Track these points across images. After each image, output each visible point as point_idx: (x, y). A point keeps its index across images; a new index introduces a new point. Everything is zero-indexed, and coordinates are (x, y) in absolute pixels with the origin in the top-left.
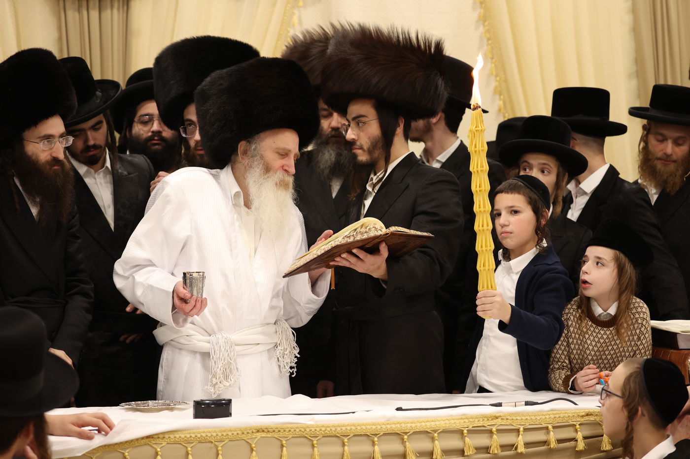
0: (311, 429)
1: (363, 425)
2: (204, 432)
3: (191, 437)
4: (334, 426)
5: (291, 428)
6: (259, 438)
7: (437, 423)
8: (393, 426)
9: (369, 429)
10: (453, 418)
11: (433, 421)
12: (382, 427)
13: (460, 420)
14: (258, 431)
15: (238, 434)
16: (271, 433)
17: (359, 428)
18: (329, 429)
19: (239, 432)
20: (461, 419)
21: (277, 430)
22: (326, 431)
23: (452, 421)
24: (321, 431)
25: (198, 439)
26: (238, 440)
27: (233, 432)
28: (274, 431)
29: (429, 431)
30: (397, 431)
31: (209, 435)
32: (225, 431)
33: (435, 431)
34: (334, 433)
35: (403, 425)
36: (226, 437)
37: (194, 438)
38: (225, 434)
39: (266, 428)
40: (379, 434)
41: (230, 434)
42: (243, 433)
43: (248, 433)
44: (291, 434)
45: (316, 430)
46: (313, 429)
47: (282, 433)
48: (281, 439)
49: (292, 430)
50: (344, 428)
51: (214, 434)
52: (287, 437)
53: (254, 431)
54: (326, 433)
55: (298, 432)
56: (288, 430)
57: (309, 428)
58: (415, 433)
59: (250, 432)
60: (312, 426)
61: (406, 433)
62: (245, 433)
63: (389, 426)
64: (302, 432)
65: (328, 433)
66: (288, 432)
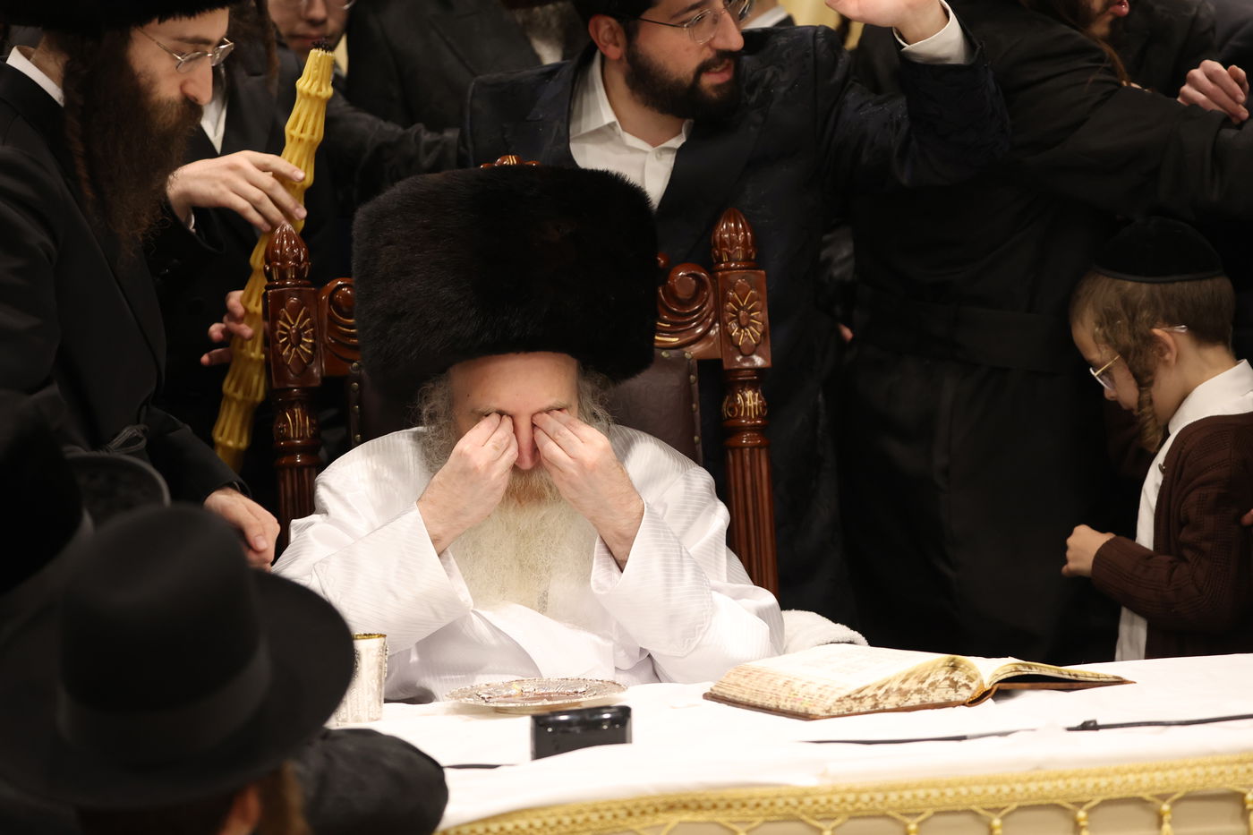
0: (816, 798)
1: (961, 784)
4: (878, 790)
5: (764, 798)
6: (673, 826)
7: (1171, 774)
8: (1047, 786)
9: (978, 796)
10: (1218, 759)
11: (1157, 769)
12: (1013, 790)
13: (1236, 767)
14: (671, 807)
15: (615, 816)
16: (708, 810)
17: (950, 792)
18: (865, 798)
19: (618, 811)
20: (1240, 762)
21: (722, 805)
22: (858, 804)
23: (1214, 770)
24: (843, 805)
29: (1147, 796)
30: (1055, 798)
32: (580, 812)
33: (1163, 797)
34: (879, 807)
35: (1074, 782)
36: (584, 828)
38: (580, 818)
39: (694, 799)
40: (1004, 808)
41: (594, 816)
42: (630, 814)
43: (643, 812)
44: (759, 815)
45: (829, 801)
46: (823, 800)
47: (738, 810)
48: (734, 827)
49: (766, 803)
50: (907, 795)
51: (552, 822)
52: (750, 822)
53: (661, 808)
54: (859, 810)
55: (781, 808)
56: (752, 802)
57: (810, 796)
58: (1107, 803)
59: (650, 808)
60: (820, 791)
61: (1080, 804)
62: (636, 810)
63: (1033, 787)
64: (792, 811)
65: (864, 807)
66: (752, 809)
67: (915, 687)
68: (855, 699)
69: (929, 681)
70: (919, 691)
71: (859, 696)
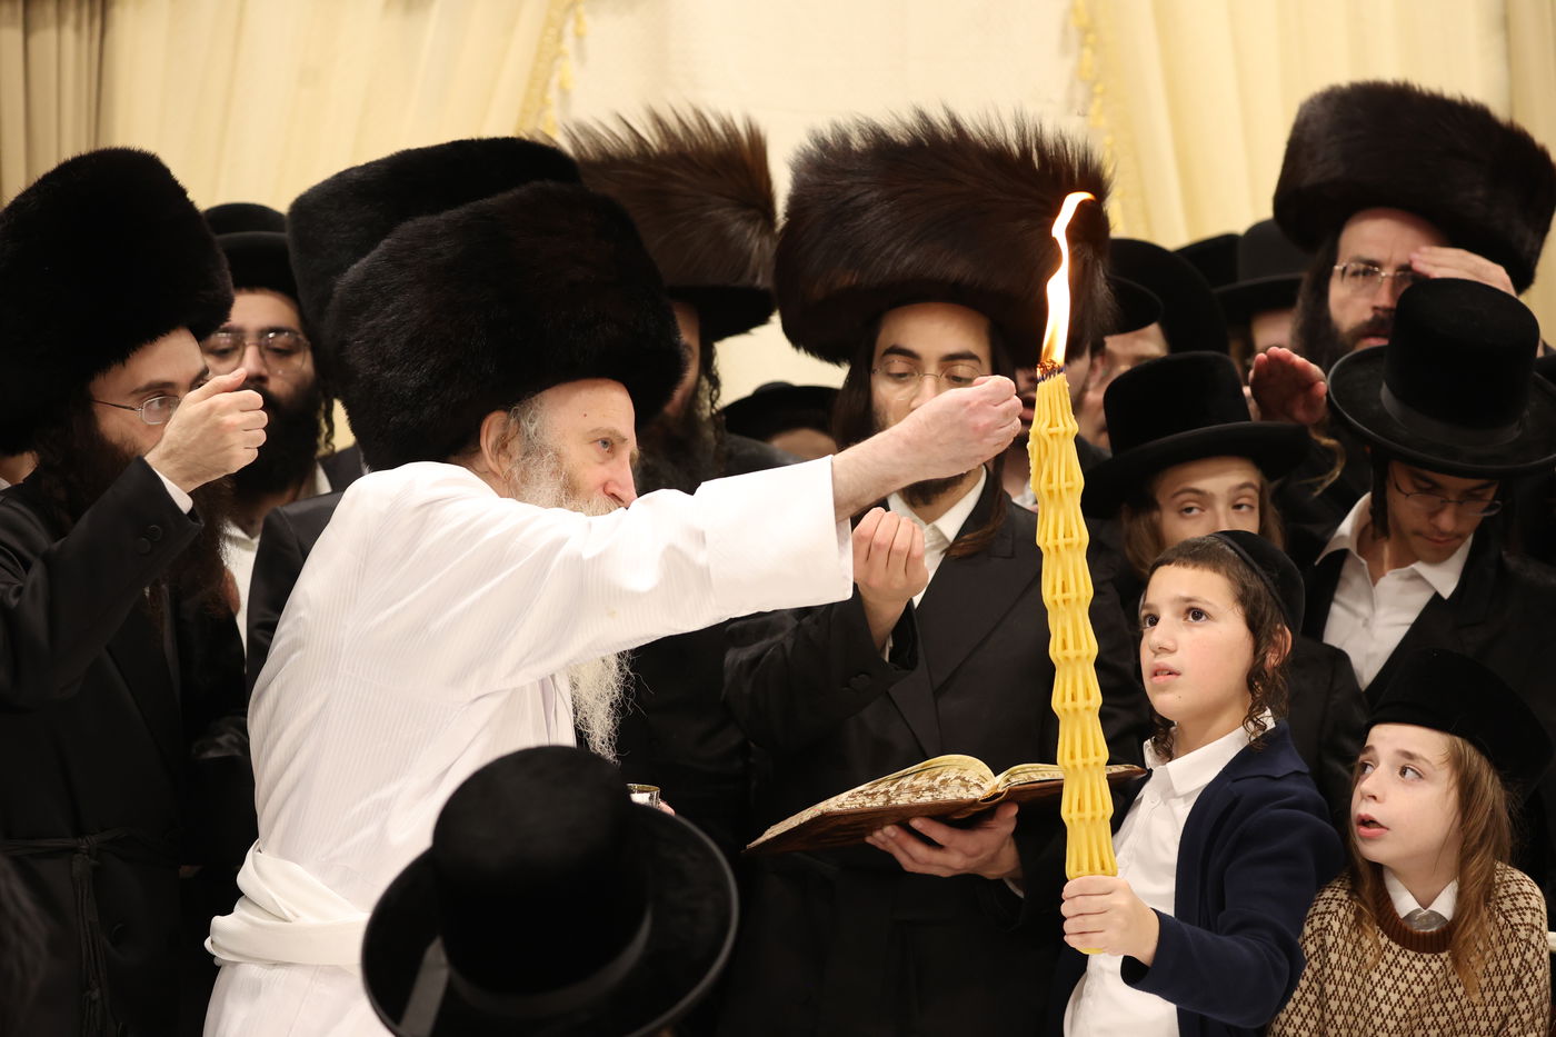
67: (927, 785)
68: (867, 795)
69: (940, 779)
70: (931, 789)
71: (871, 792)
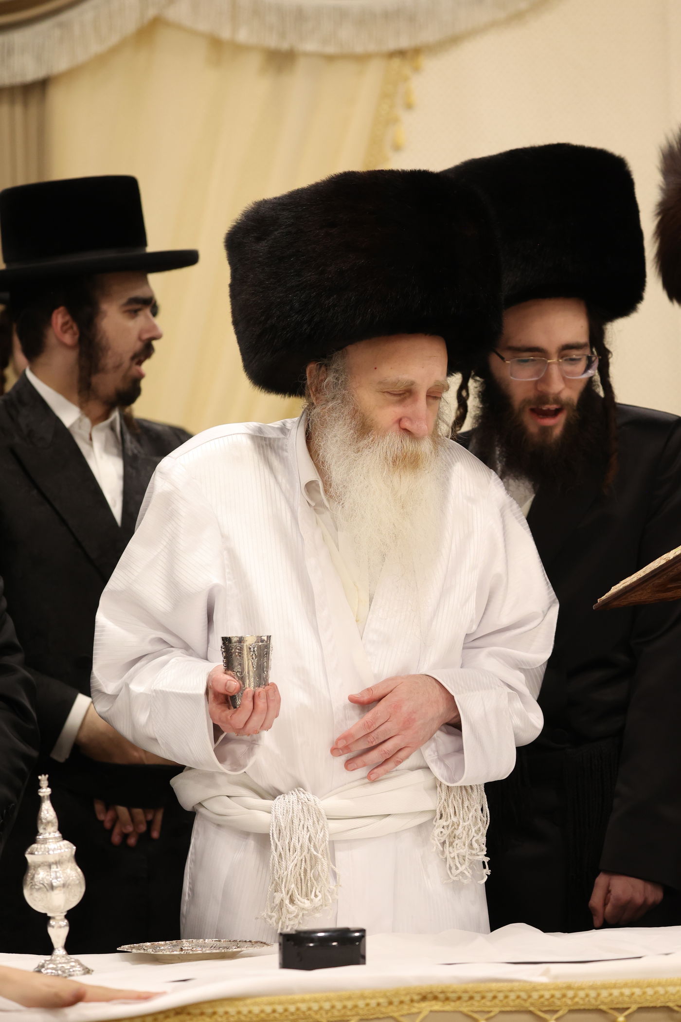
0: (542, 993)
1: (659, 984)
2: (303, 1001)
3: (274, 1011)
4: (593, 987)
5: (500, 992)
6: (425, 1013)
9: (674, 995)
14: (424, 998)
15: (379, 1004)
16: (454, 1001)
17: (650, 991)
18: (582, 994)
19: (381, 1000)
21: (465, 996)
22: (576, 1000)
24: (565, 1000)
25: (291, 1017)
26: (378, 1018)
27: (368, 1001)
28: (459, 998)
31: (315, 1007)
32: (349, 998)
34: (593, 1001)
36: (353, 1013)
37: (281, 1014)
38: (350, 1004)
39: (442, 992)
41: (361, 1004)
42: (391, 1003)
43: (402, 1002)
44: (496, 1006)
45: (553, 997)
46: (547, 995)
47: (479, 1001)
48: (475, 1016)
49: (501, 996)
50: (616, 993)
51: (327, 1006)
52: (489, 1012)
53: (416, 998)
54: (577, 1003)
55: (513, 1000)
56: (490, 995)
57: (537, 990)
59: (407, 999)
60: (546, 987)
62: (396, 1001)
64: (522, 1002)
65: (581, 1002)
66: (491, 1001)
